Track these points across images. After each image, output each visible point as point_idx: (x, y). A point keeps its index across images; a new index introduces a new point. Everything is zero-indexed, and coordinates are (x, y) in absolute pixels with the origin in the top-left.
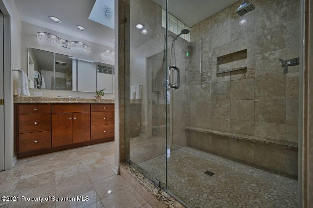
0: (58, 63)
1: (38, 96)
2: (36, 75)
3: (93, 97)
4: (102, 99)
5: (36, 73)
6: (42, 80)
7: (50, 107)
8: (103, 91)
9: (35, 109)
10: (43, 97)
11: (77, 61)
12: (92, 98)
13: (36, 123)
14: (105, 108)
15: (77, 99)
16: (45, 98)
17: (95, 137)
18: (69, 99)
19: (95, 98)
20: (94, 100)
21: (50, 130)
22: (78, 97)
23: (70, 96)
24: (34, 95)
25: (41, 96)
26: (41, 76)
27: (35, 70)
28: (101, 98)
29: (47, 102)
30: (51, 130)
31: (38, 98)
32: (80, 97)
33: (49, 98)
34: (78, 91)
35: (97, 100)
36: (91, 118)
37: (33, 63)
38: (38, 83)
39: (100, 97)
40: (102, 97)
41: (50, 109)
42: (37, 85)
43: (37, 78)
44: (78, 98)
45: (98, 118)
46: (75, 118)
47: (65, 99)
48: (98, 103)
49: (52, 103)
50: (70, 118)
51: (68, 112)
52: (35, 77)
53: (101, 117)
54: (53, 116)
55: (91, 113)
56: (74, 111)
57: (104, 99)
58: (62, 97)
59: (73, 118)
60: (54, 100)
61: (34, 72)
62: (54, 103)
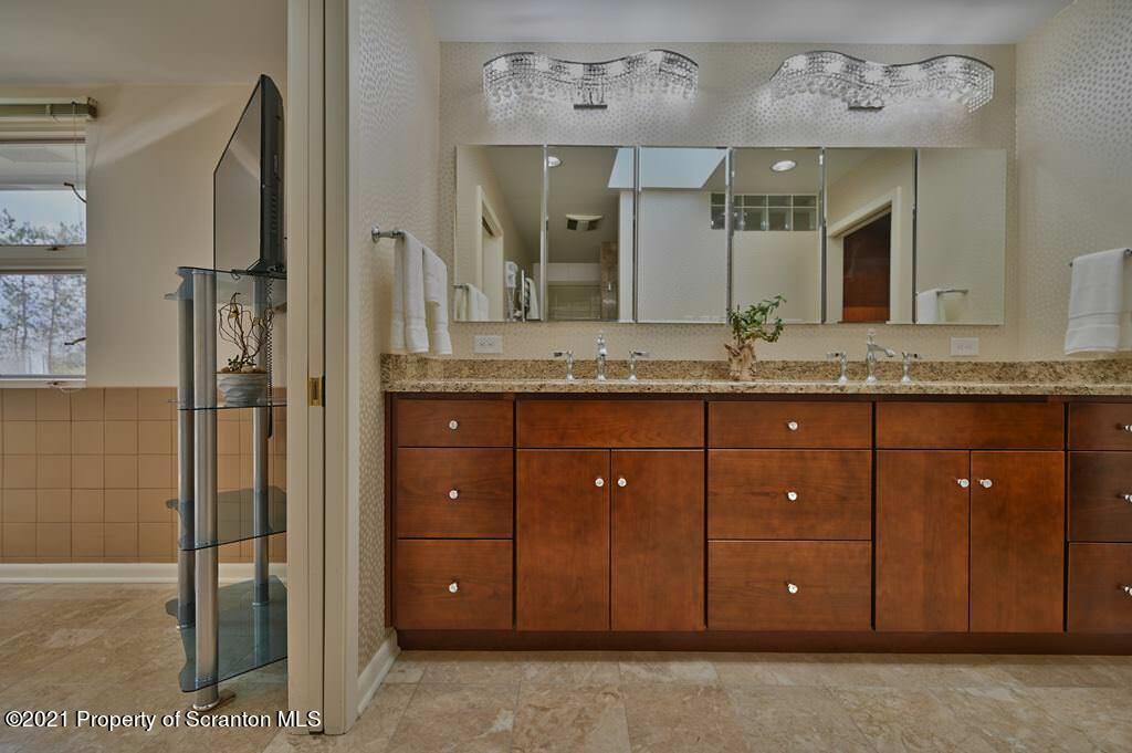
0: (576, 222)
1: (489, 355)
2: (510, 277)
3: (711, 349)
4: (758, 359)
5: (511, 268)
7: (511, 415)
8: (764, 311)
9: (453, 425)
10: (502, 358)
11: (635, 193)
12: (706, 359)
13: (454, 495)
14: (793, 426)
15: (636, 363)
16: (511, 363)
17: (727, 617)
18: (601, 363)
19: (724, 356)
20: (720, 370)
21: (510, 536)
22: (639, 354)
23: (604, 351)
24: (478, 350)
25: (499, 354)
26: (528, 279)
27: (507, 257)
28: (754, 357)
29: (497, 385)
30: (514, 539)
31: (485, 361)
32: (647, 355)
33: (525, 363)
34: (639, 321)
35: (734, 366)
36: (710, 490)
37: (502, 232)
38: (518, 306)
39: (750, 348)
40: (763, 350)
41: (510, 423)
42: (515, 311)
43: (514, 286)
44: (637, 357)
45: (753, 494)
46: (622, 482)
47: (585, 368)
48: (749, 388)
49: (517, 390)
50: (599, 482)
51: (589, 445)
52: (509, 285)
53: (767, 489)
54: (520, 464)
55: (710, 455)
56: (620, 440)
57: (768, 362)
58: (570, 355)
59: (611, 481)
60: (540, 374)
61: (504, 268)
62: (528, 390)
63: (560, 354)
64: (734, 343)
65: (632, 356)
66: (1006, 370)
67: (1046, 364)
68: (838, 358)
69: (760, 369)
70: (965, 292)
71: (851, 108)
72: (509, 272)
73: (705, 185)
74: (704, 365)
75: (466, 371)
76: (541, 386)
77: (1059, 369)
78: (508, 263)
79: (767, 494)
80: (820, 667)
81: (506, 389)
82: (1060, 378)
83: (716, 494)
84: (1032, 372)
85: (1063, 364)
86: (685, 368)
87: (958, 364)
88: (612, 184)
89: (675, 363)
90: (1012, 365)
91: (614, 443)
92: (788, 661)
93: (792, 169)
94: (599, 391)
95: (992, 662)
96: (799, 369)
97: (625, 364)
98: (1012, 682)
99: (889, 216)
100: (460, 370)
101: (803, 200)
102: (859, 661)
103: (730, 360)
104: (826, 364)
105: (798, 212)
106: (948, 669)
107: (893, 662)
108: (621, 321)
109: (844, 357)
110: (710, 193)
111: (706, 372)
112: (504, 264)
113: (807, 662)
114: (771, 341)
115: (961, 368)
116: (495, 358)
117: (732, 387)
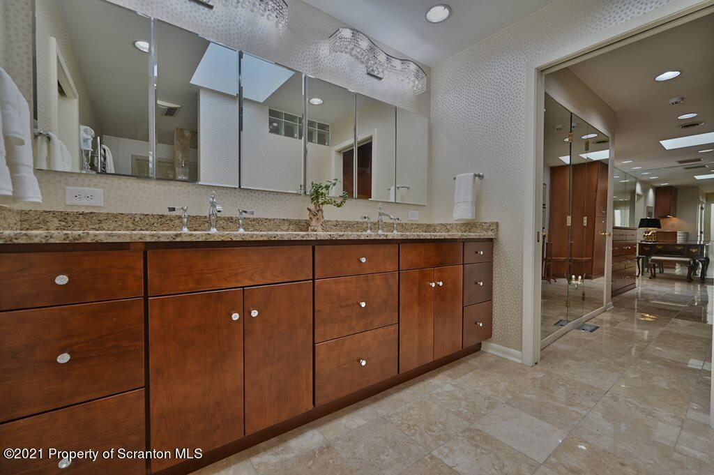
1: (87, 207)
2: (86, 140)
4: (325, 219)
5: (85, 131)
6: (105, 158)
7: (140, 265)
9: (62, 280)
10: (105, 211)
13: (64, 358)
14: (363, 260)
16: (115, 216)
18: (214, 218)
19: (307, 216)
21: (143, 384)
22: (245, 212)
25: (99, 207)
26: (104, 146)
27: (83, 121)
28: (323, 217)
29: (124, 234)
30: (147, 387)
31: (82, 214)
32: (252, 213)
33: (133, 217)
36: (316, 308)
39: (323, 211)
40: (327, 213)
41: (141, 274)
43: (90, 149)
45: (342, 307)
46: (255, 313)
47: (197, 222)
48: (340, 236)
49: (148, 240)
50: (235, 317)
51: (224, 286)
52: (85, 148)
53: (349, 302)
54: (153, 311)
55: (316, 284)
56: (251, 279)
57: (328, 221)
58: (185, 211)
59: (245, 314)
60: (151, 226)
61: (80, 130)
62: (162, 239)
63: (173, 209)
64: (312, 207)
65: (241, 213)
66: (428, 227)
67: (443, 225)
68: (366, 219)
69: (325, 225)
70: (408, 188)
71: (369, 74)
72: (84, 135)
73: (265, 101)
74: (290, 222)
75: (56, 222)
76: (177, 235)
77: (448, 227)
78: (83, 127)
79: (349, 305)
80: (375, 406)
81: (136, 239)
82: (449, 231)
83: (320, 311)
84: (438, 228)
85: (450, 225)
86: (278, 223)
87: (412, 224)
88: (194, 81)
89: (270, 220)
90: (430, 225)
91: (247, 282)
92: (357, 408)
93: (321, 104)
94: (234, 239)
95: (438, 373)
96: (344, 226)
97: (230, 219)
98: (449, 380)
99: (371, 143)
100: (45, 222)
101: (322, 127)
102: (390, 394)
103: (311, 218)
104: (358, 223)
105: (321, 133)
106: (426, 382)
107: (404, 388)
108: (200, 183)
109: (369, 219)
110: (268, 108)
111: (291, 227)
112: (79, 127)
113: (367, 405)
114: (338, 206)
115: (414, 226)
116: (94, 211)
117: (330, 235)
